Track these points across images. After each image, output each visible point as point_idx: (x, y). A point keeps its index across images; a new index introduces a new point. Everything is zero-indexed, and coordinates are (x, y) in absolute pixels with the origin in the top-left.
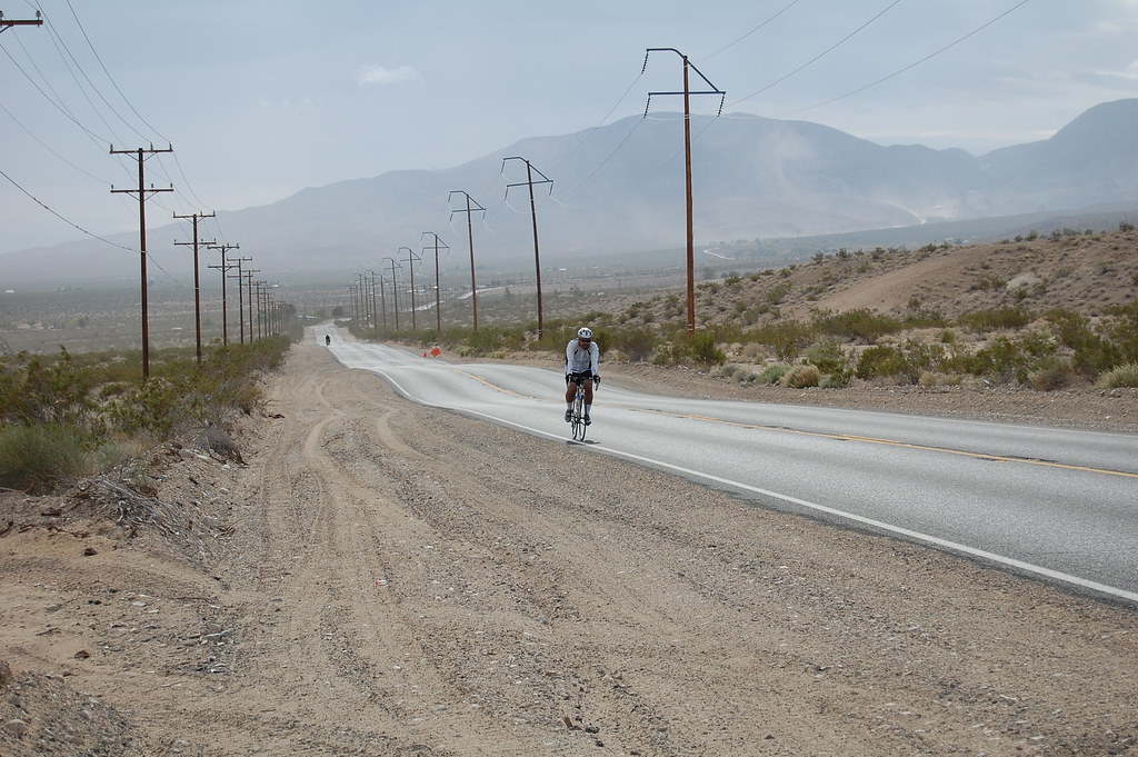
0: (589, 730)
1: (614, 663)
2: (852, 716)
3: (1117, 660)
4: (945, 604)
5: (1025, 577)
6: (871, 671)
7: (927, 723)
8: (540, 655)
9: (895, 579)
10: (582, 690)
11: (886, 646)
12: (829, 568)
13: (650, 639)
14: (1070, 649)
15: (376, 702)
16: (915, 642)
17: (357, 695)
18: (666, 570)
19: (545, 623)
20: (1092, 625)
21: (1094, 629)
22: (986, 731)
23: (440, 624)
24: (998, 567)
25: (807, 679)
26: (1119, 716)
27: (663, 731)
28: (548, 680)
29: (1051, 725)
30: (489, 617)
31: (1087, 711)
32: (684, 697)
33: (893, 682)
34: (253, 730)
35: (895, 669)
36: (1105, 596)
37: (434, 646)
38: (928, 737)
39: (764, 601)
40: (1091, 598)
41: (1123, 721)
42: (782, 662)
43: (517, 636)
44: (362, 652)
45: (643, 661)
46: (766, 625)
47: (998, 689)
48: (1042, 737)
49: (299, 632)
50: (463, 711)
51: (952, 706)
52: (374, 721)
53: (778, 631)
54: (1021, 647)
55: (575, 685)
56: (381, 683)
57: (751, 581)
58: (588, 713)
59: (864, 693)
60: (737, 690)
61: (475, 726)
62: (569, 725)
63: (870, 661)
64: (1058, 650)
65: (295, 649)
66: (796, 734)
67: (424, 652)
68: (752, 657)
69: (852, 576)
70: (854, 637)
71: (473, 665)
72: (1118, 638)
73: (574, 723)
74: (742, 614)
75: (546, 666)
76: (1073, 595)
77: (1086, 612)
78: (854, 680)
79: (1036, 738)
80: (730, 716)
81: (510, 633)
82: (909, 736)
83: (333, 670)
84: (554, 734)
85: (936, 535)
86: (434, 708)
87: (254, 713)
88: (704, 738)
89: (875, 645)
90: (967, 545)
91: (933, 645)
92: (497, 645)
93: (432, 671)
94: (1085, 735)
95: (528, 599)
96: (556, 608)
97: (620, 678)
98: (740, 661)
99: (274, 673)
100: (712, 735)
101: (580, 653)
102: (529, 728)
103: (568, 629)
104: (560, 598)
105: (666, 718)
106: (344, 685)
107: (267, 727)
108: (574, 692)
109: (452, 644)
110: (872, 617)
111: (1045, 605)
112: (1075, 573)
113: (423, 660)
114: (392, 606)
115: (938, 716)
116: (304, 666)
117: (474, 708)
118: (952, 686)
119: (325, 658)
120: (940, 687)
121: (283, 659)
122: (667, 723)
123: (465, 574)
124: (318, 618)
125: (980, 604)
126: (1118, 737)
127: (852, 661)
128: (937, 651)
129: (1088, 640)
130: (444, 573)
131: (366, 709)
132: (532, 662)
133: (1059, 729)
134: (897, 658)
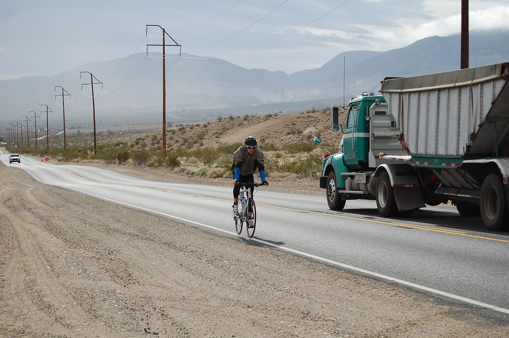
0: (154, 334)
1: (159, 304)
2: (267, 327)
3: (374, 302)
4: (298, 278)
5: (330, 266)
6: (272, 307)
7: (299, 330)
8: (126, 300)
9: (275, 267)
10: (147, 316)
11: (276, 297)
12: (245, 262)
13: (173, 293)
14: (354, 298)
15: (58, 322)
16: (288, 294)
17: (48, 319)
18: (174, 263)
19: (125, 286)
20: (362, 287)
21: (363, 289)
22: (326, 333)
23: (79, 287)
24: (318, 262)
25: (245, 311)
26: (379, 326)
27: (187, 334)
28: (131, 312)
29: (351, 331)
30: (100, 284)
31: (365, 324)
32: (193, 319)
33: (282, 312)
34: (5, 335)
35: (281, 306)
36: (365, 275)
37: (78, 296)
38: (301, 336)
39: (220, 276)
40: (360, 276)
41: (381, 329)
42: (233, 304)
43: (114, 292)
44: (45, 299)
45: (172, 303)
46: (223, 287)
47: (327, 315)
48: (348, 335)
49: (15, 290)
50: (97, 325)
51: (308, 322)
52: (58, 330)
53: (228, 290)
54: (333, 297)
55: (144, 314)
56: (58, 313)
57: (212, 268)
58: (152, 326)
59: (270, 317)
60: (215, 316)
61: (104, 332)
62: (146, 331)
63: (271, 303)
64: (349, 299)
65: (15, 298)
66: (244, 335)
67: (74, 299)
68: (219, 301)
69: (256, 265)
70: (262, 293)
71: (97, 305)
72: (374, 293)
73: (148, 331)
74: (211, 282)
75: (130, 305)
76: (352, 274)
77: (358, 282)
78: (265, 311)
79: (346, 336)
80: (214, 327)
81: (111, 291)
82: (293, 335)
83: (35, 307)
84: (140, 335)
85: (289, 248)
86: (84, 324)
87: (4, 327)
88: (204, 336)
89: (272, 297)
90: (303, 252)
91: (296, 296)
92: (106, 296)
93: (79, 308)
94: (366, 334)
95: (114, 276)
96: (129, 280)
97: (163, 311)
98: (215, 303)
99: (8, 309)
100: (208, 336)
101: (143, 299)
102: (129, 333)
103: (136, 289)
104: (130, 275)
105: (187, 328)
106: (41, 314)
107: (11, 333)
108: (144, 317)
109: (86, 296)
110: (268, 284)
111: (341, 279)
112: (352, 264)
113: (75, 303)
114: (55, 279)
115: (303, 326)
116: (21, 306)
117: (102, 324)
118: (307, 314)
119: (30, 302)
120: (302, 314)
121: (10, 302)
122: (188, 330)
123: (84, 264)
124: (22, 284)
125: (313, 278)
126: (379, 335)
127: (263, 303)
128: (298, 299)
129: (361, 294)
130: (75, 263)
131: (54, 325)
132: (123, 303)
133: (355, 332)
134: (281, 301)
